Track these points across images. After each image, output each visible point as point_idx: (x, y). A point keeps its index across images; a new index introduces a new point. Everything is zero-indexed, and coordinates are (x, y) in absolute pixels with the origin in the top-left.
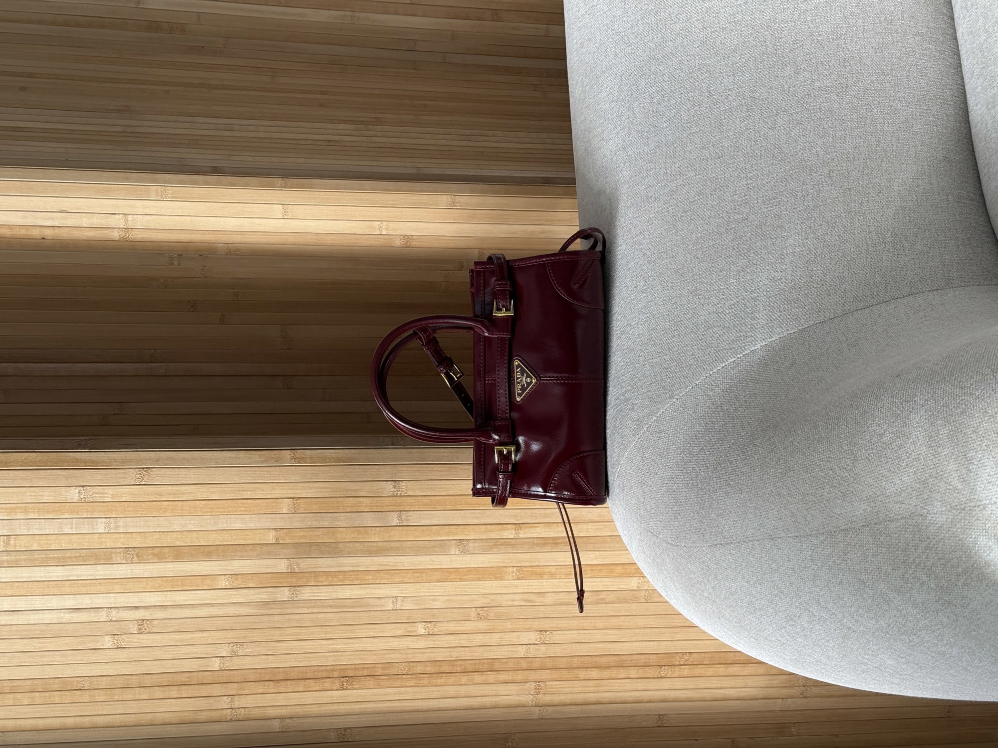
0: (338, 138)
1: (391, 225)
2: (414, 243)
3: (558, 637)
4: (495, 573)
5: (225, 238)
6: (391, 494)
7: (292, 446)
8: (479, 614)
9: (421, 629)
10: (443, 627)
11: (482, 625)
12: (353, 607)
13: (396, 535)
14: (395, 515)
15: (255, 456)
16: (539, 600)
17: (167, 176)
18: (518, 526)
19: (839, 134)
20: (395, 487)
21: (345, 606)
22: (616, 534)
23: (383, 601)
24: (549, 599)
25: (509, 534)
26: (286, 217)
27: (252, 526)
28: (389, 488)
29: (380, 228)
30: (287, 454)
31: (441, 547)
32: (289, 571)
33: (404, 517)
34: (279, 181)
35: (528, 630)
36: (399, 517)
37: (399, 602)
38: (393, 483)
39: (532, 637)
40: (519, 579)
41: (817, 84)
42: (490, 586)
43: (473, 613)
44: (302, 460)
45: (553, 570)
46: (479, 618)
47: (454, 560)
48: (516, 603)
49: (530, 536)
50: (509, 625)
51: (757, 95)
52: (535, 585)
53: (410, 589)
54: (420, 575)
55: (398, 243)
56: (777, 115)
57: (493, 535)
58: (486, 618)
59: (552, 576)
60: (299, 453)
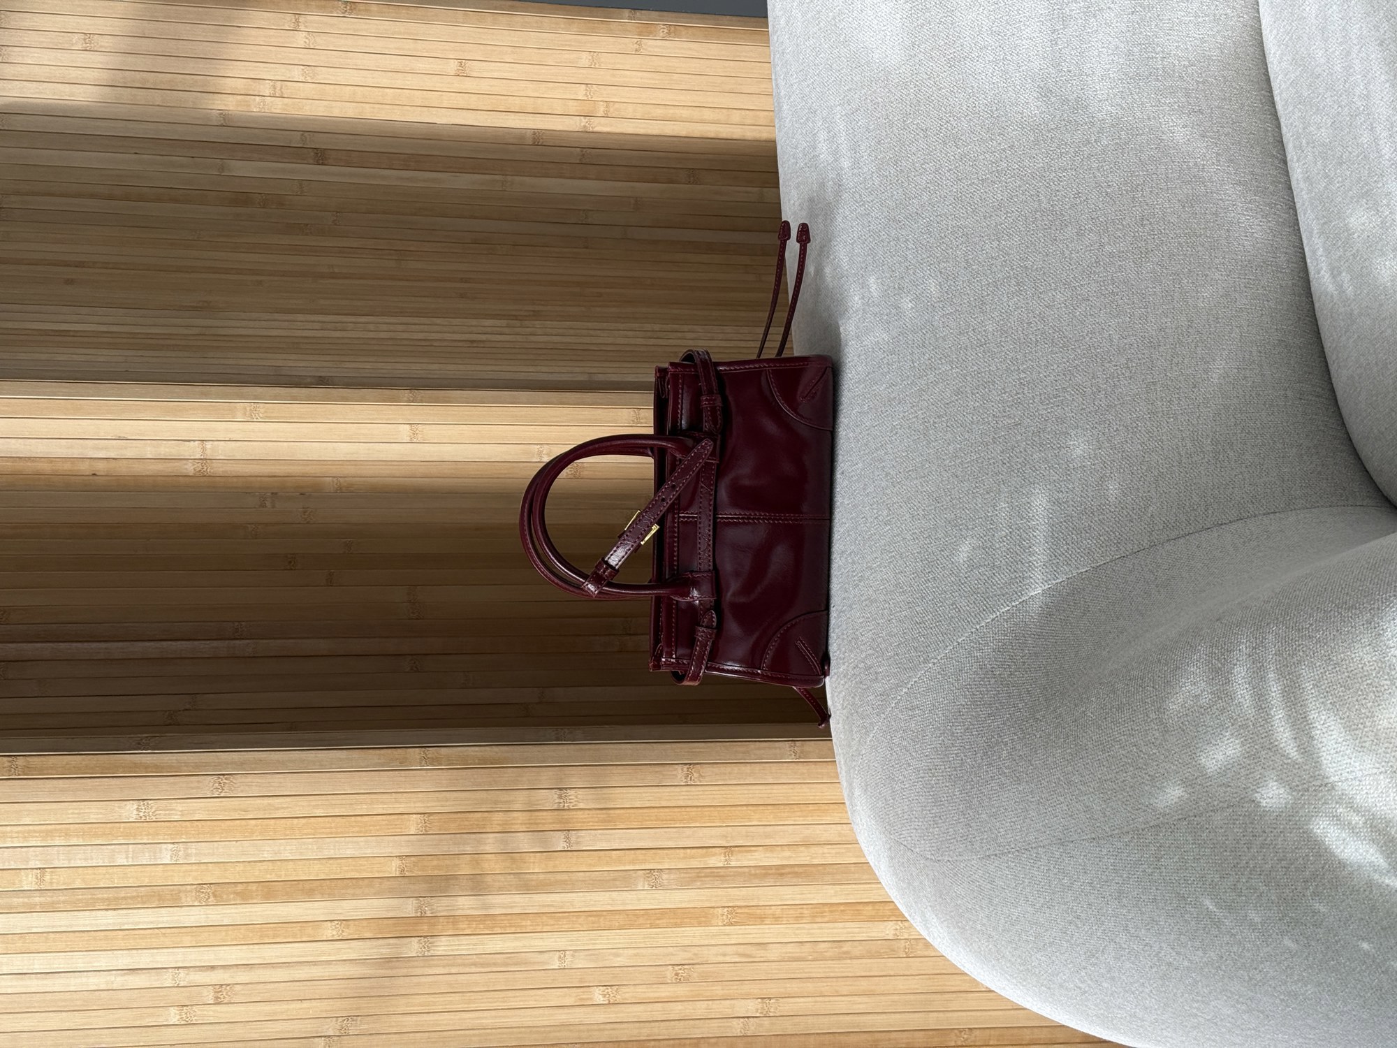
0: (483, 337)
1: (554, 449)
3: (787, 1006)
4: (699, 917)
5: (335, 470)
6: (555, 807)
7: (422, 743)
8: (677, 974)
9: (598, 996)
10: (628, 994)
11: (682, 990)
12: (506, 965)
13: (563, 863)
14: (562, 835)
15: (373, 756)
16: (759, 954)
17: (259, 390)
18: (729, 850)
20: (561, 797)
21: (495, 964)
22: (862, 860)
23: (546, 956)
24: (774, 953)
25: (717, 861)
26: (415, 440)
27: (369, 852)
28: (553, 799)
29: (540, 453)
30: (415, 753)
31: (623, 880)
32: (419, 914)
33: (573, 839)
34: (406, 394)
35: (745, 997)
36: (567, 838)
37: (569, 958)
38: (558, 792)
39: (751, 1007)
40: (731, 924)
42: (693, 934)
43: (669, 973)
44: (434, 761)
45: (778, 911)
46: (679, 980)
47: (641, 898)
48: (728, 959)
49: (746, 863)
50: (718, 990)
52: (754, 933)
53: (582, 940)
54: (597, 919)
57: (695, 863)
58: (687, 980)
59: (777, 919)
60: (432, 752)
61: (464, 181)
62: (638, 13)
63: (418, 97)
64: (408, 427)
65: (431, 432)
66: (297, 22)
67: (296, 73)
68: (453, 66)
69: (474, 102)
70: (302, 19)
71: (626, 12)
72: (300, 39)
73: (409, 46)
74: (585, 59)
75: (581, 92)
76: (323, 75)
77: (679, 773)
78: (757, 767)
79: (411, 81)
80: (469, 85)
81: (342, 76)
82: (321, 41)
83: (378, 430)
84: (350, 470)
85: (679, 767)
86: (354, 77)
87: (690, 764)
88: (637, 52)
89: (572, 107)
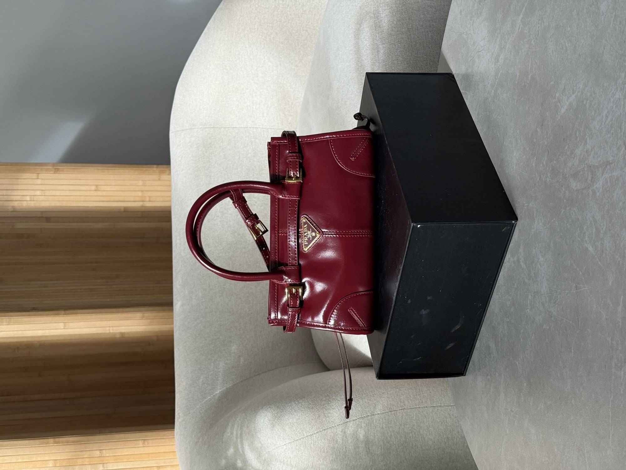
1: (115, 328)
2: (126, 336)
5: (38, 339)
6: (99, 456)
7: (54, 436)
14: (101, 465)
15: (37, 442)
17: (12, 314)
20: (100, 452)
26: (65, 328)
28: (98, 453)
29: (109, 330)
30: (51, 440)
33: (105, 466)
34: (63, 312)
36: (103, 467)
38: (99, 451)
44: (59, 442)
55: (118, 336)
60: (57, 440)
61: (100, 225)
62: (160, 166)
63: (82, 198)
64: (62, 324)
65: (72, 325)
66: (38, 176)
67: (38, 193)
68: (93, 188)
69: (102, 199)
70: (40, 175)
71: (155, 166)
72: (39, 181)
73: (78, 182)
74: (140, 183)
75: (140, 194)
76: (47, 193)
77: (141, 443)
78: (167, 440)
79: (78, 193)
80: (99, 193)
81: (54, 193)
82: (47, 182)
83: (52, 325)
84: (43, 339)
85: (140, 441)
86: (58, 193)
87: (144, 439)
88: (159, 180)
89: (137, 199)
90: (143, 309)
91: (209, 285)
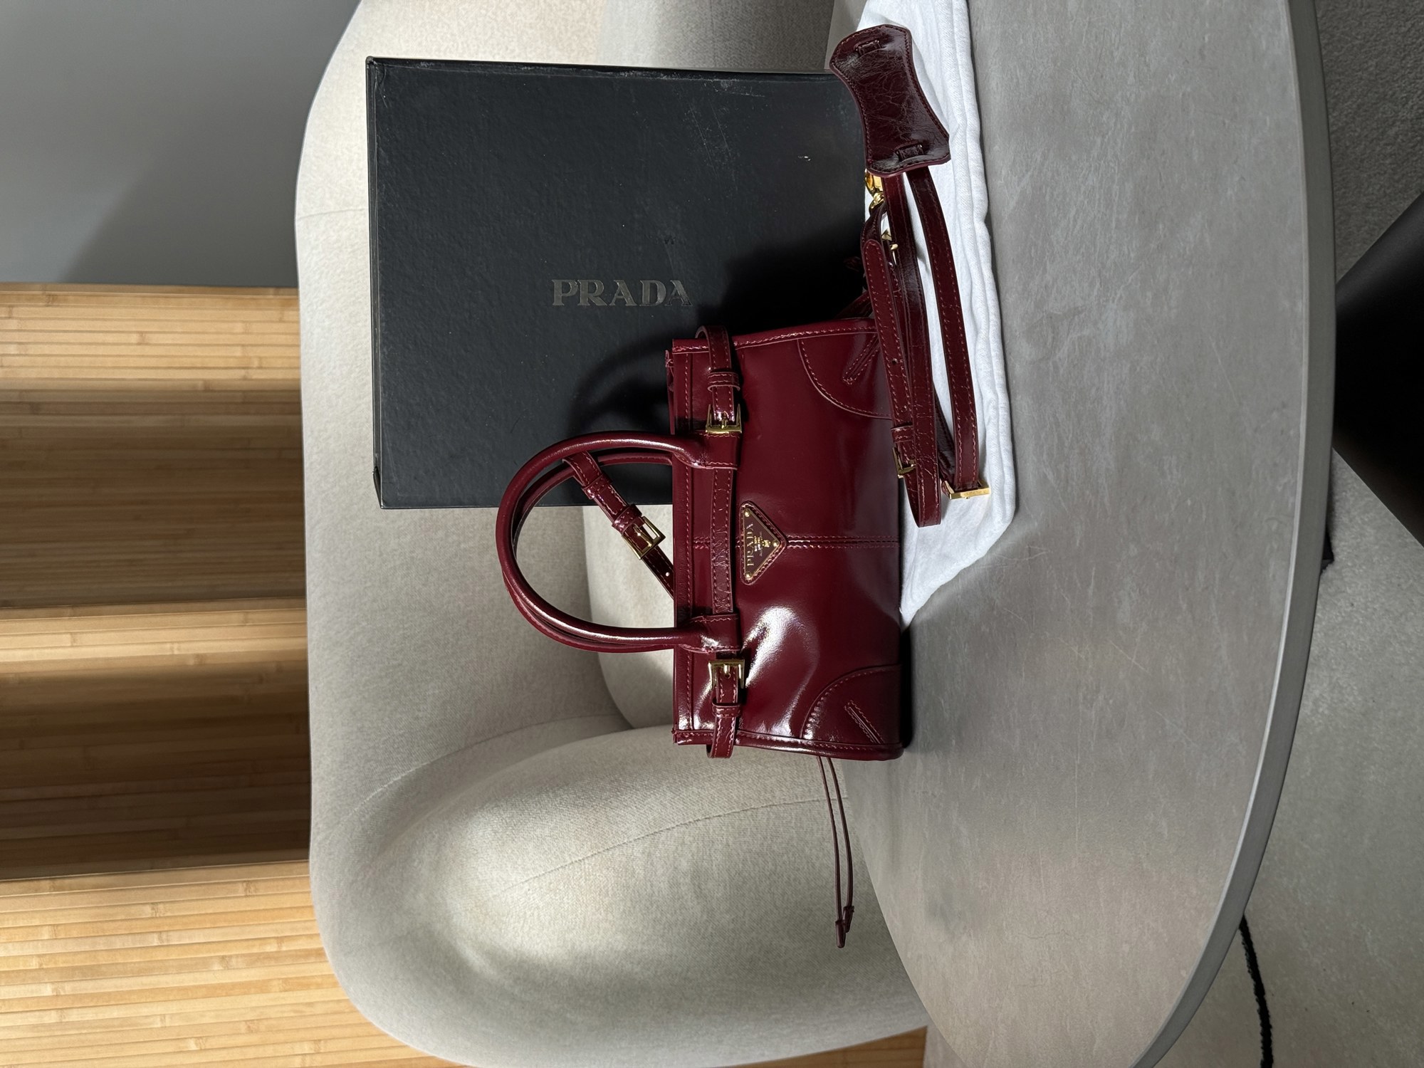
0: (141, 556)
1: (183, 646)
2: (209, 661)
3: (331, 1046)
4: (261, 987)
5: (16, 670)
6: (149, 916)
7: (51, 875)
8: (249, 1027)
9: (192, 1046)
10: (213, 1043)
11: (254, 1038)
12: (122, 1026)
13: (160, 955)
14: (156, 936)
15: (16, 887)
16: (308, 1011)
18: (280, 940)
19: (478, 589)
20: (153, 909)
21: (114, 1026)
23: (151, 1020)
24: (319, 1009)
25: (271, 948)
26: (75, 644)
27: (15, 953)
28: (148, 910)
29: (172, 649)
30: (45, 884)
31: (203, 964)
32: (55, 994)
33: (164, 938)
34: (69, 611)
35: (302, 1041)
36: (160, 938)
37: (167, 1019)
38: (152, 906)
39: (307, 1048)
40: (286, 991)
41: (463, 546)
42: (256, 1000)
43: (243, 1027)
44: (61, 888)
45: (319, 980)
46: (250, 1031)
47: (216, 976)
48: (285, 1015)
49: (292, 948)
50: (281, 1037)
51: (414, 555)
52: (302, 996)
53: (174, 1008)
54: (186, 993)
55: (191, 662)
56: (429, 573)
57: (255, 950)
58: (257, 1031)
59: (319, 986)
60: (58, 883)
61: (151, 421)
62: (282, 291)
63: (109, 362)
64: (69, 636)
65: (88, 638)
66: (10, 312)
67: (12, 349)
68: (134, 338)
69: (153, 362)
70: (15, 309)
71: (271, 290)
72: (13, 324)
73: (98, 325)
74: (239, 327)
75: (238, 352)
76: (33, 350)
77: (240, 889)
78: (297, 882)
79: (101, 350)
80: (148, 350)
81: (47, 349)
82: (30, 325)
83: (46, 639)
84: (28, 669)
85: (240, 885)
86: (56, 350)
87: (248, 881)
88: (281, 321)
89: (232, 363)
90: (246, 603)
91: (380, 552)
